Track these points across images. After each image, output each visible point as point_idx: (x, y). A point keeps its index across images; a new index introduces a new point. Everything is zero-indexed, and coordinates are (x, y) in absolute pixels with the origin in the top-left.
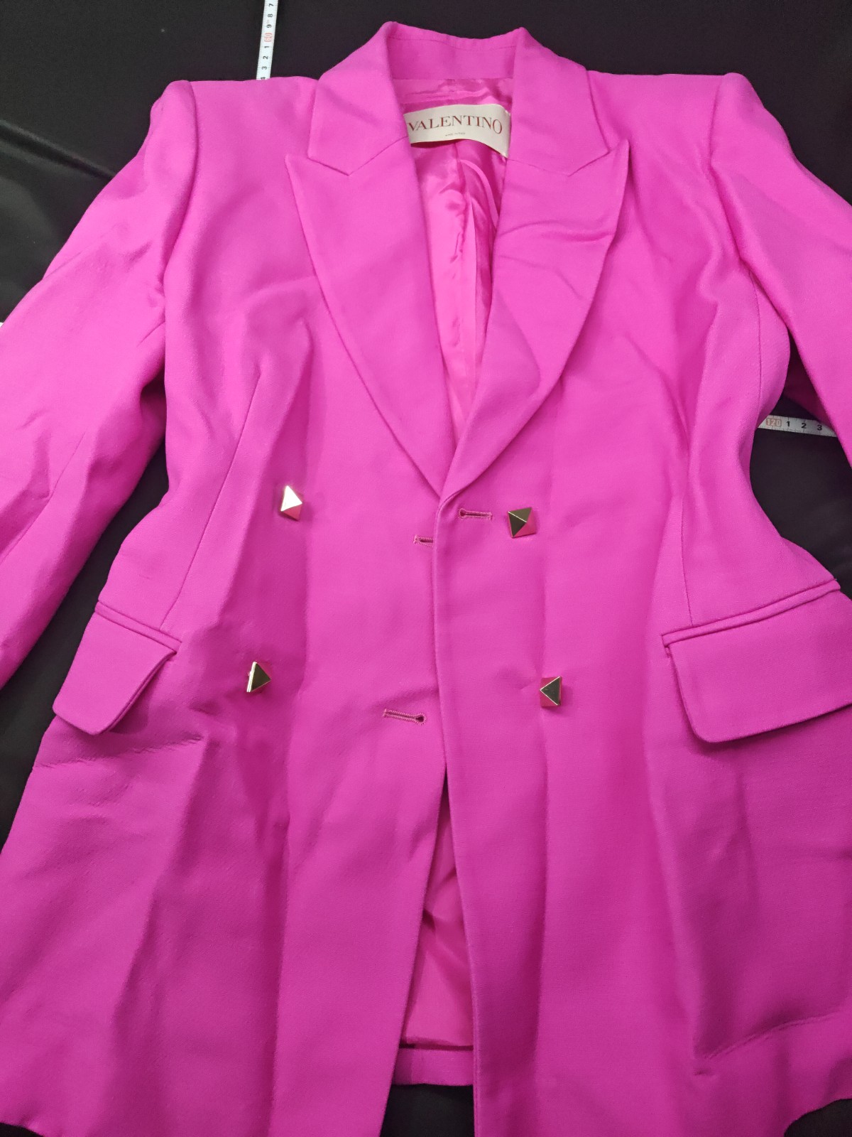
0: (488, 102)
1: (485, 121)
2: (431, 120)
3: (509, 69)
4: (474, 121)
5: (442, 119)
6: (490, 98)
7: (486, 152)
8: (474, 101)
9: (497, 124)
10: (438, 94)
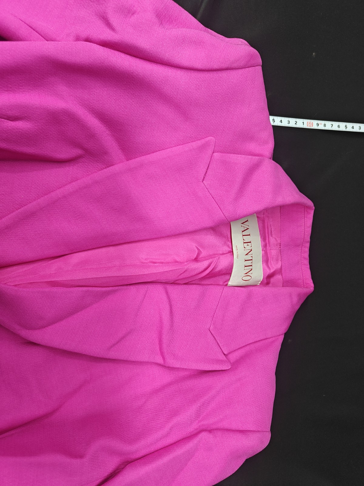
0: (264, 269)
1: (250, 269)
2: (249, 235)
4: (249, 263)
5: (250, 242)
6: (268, 272)
8: (266, 260)
9: (248, 278)
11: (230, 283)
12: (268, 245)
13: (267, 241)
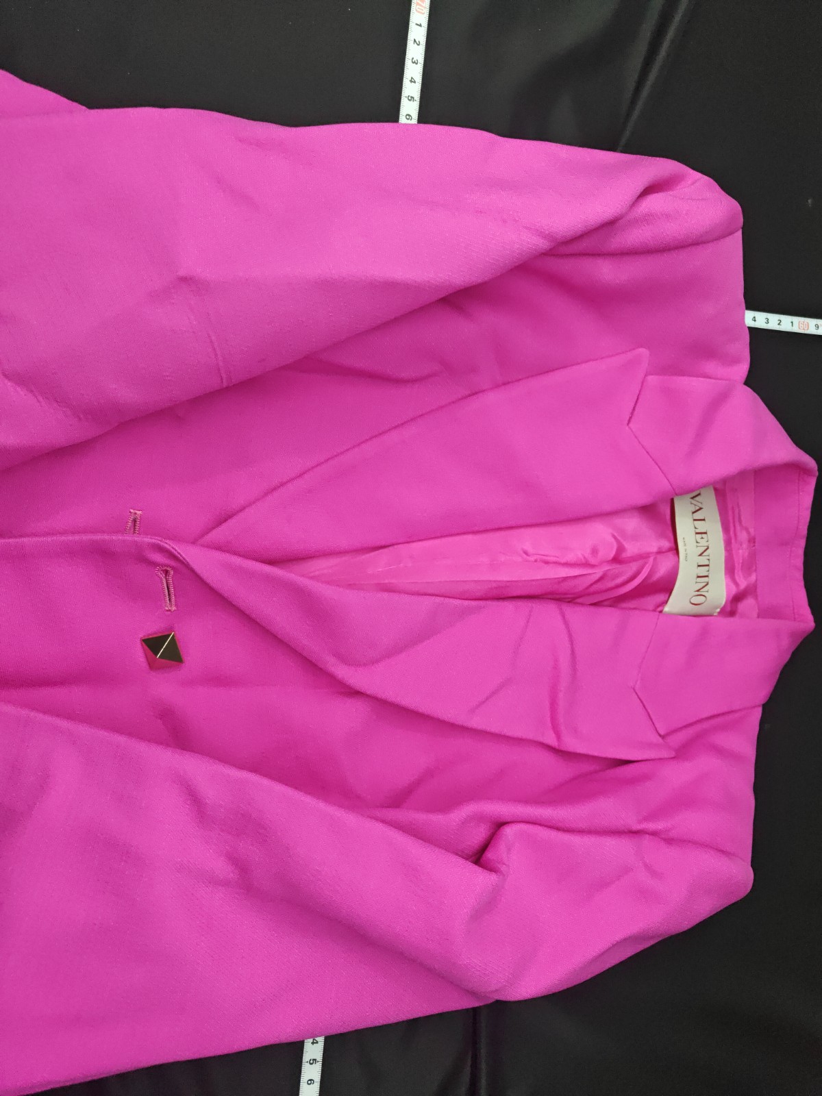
0: (727, 585)
1: (704, 584)
2: (704, 520)
3: (768, 612)
4: (703, 571)
5: (705, 533)
6: (734, 590)
7: (666, 586)
8: (730, 570)
9: (701, 599)
10: (738, 528)
11: (667, 609)
12: (733, 541)
13: (732, 533)
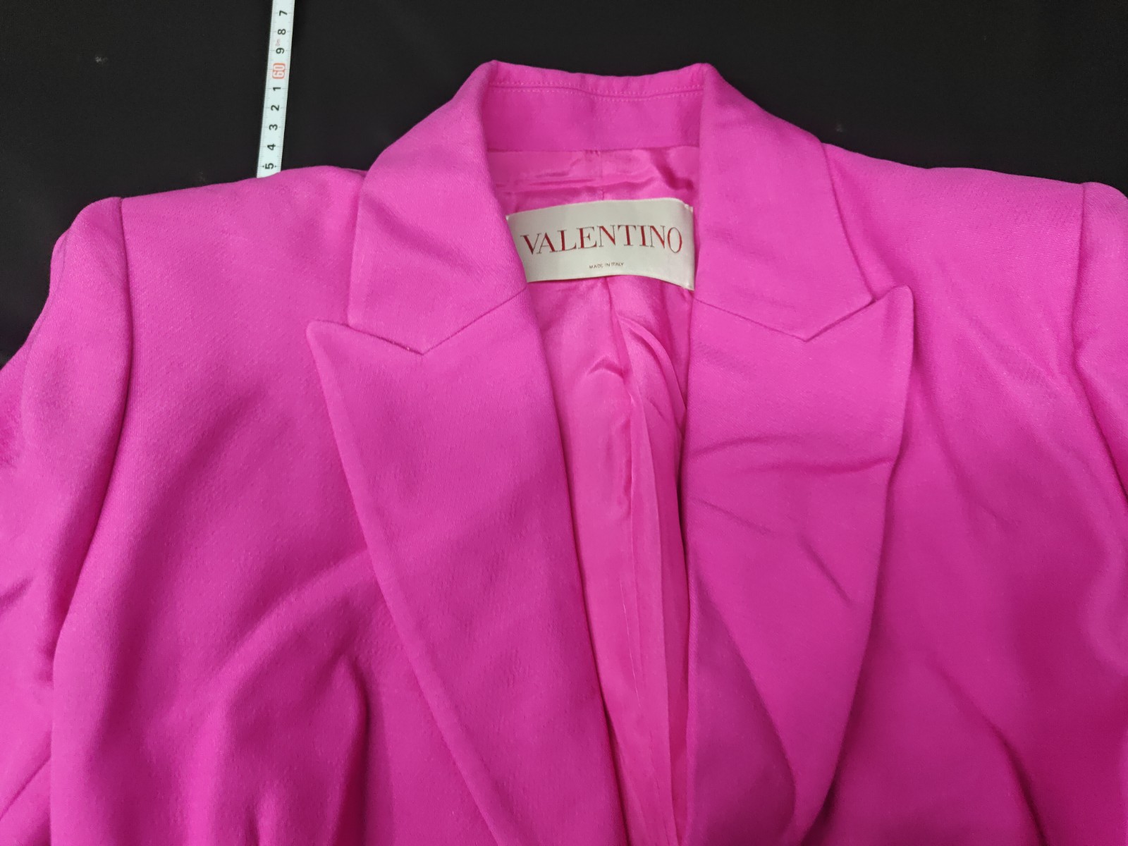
0: (654, 195)
6: (660, 185)
7: (657, 289)
8: (630, 190)
11: (687, 284)
12: (588, 184)
13: (578, 186)
